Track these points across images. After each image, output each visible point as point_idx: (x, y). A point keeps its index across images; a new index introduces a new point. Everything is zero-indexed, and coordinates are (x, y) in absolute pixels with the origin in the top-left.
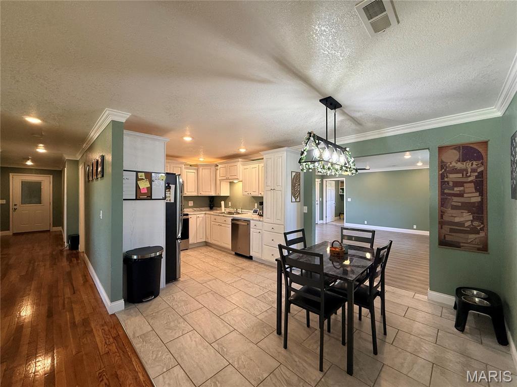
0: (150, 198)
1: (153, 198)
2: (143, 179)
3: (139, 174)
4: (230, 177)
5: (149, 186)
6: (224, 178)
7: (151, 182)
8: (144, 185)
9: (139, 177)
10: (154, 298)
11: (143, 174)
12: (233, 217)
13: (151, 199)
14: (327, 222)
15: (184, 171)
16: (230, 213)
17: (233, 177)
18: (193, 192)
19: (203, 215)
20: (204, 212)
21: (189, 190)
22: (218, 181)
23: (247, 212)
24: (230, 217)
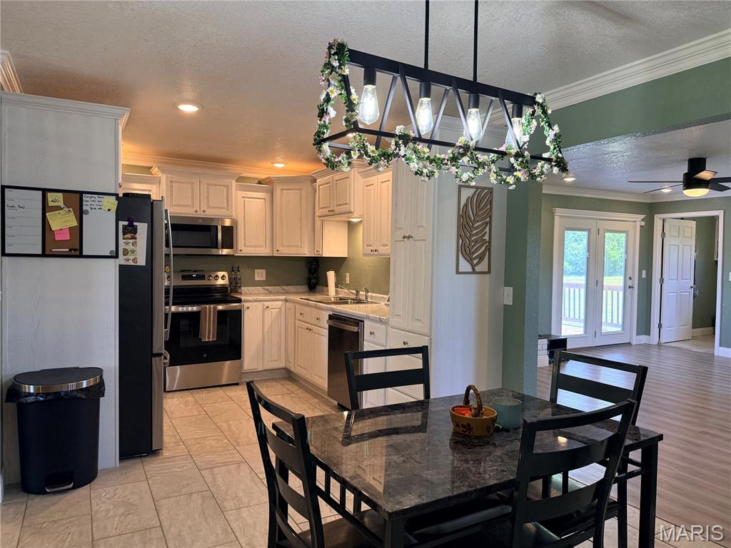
0: (77, 251)
1: (85, 253)
2: (59, 208)
3: (50, 196)
4: (338, 209)
5: (75, 223)
6: (325, 211)
7: (80, 214)
8: (62, 222)
9: (51, 204)
10: (74, 488)
11: (61, 195)
12: (332, 310)
13: (81, 256)
14: (663, 341)
15: (238, 195)
16: (342, 301)
17: (344, 208)
18: (261, 247)
19: (280, 303)
20: (283, 297)
21: (250, 243)
22: (317, 218)
23: (380, 298)
24: (327, 309)
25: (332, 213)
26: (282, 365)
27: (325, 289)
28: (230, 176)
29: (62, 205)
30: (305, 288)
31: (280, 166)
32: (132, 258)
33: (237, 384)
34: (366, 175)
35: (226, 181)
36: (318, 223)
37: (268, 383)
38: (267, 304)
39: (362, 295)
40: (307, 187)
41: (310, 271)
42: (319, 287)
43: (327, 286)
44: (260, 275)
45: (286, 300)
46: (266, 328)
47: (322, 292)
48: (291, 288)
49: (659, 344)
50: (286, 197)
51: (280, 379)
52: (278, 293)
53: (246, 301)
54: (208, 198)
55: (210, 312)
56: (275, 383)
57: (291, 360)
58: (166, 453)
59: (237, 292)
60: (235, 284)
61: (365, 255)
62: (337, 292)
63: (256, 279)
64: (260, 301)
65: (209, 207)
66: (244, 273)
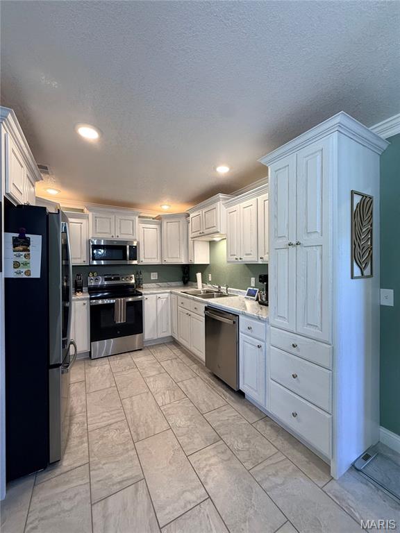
4: (206, 232)
12: (207, 303)
15: (139, 226)
16: (209, 294)
18: (154, 258)
19: (167, 294)
20: (169, 291)
21: (148, 256)
23: (237, 292)
24: (203, 302)
25: (202, 235)
26: (170, 335)
31: (166, 207)
32: (24, 270)
33: (140, 350)
34: (228, 205)
35: (132, 218)
36: (191, 241)
38: (159, 295)
39: (223, 289)
40: (183, 220)
41: (184, 273)
44: (154, 276)
45: (171, 293)
47: (192, 286)
48: (173, 284)
51: (170, 342)
53: (145, 294)
54: (120, 228)
57: (175, 331)
60: (139, 283)
61: (228, 262)
62: (203, 287)
63: (152, 278)
64: (155, 294)
65: (121, 234)
66: (144, 275)
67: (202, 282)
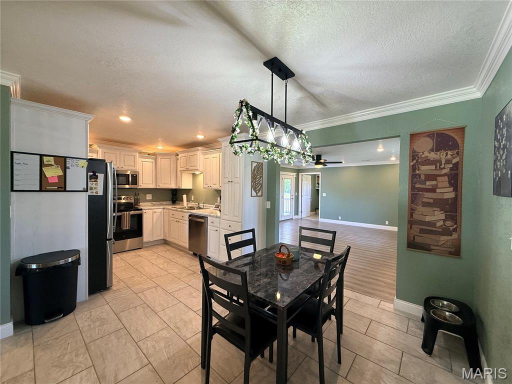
0: (62, 188)
1: (67, 190)
2: (51, 165)
3: (45, 159)
4: (190, 168)
5: (61, 173)
6: (184, 169)
7: (65, 169)
8: (53, 173)
9: (45, 163)
10: (63, 316)
11: (53, 158)
12: (190, 212)
13: (65, 191)
14: (302, 217)
15: (139, 160)
16: (192, 208)
17: (194, 168)
18: (150, 184)
19: (161, 210)
20: (162, 207)
21: (146, 182)
22: (178, 172)
23: (210, 207)
24: (188, 212)
25: (187, 170)
26: (163, 238)
27: (181, 203)
28: (136, 151)
29: (53, 164)
30: (171, 202)
31: (160, 147)
32: (95, 191)
33: (140, 248)
34: (204, 154)
35: (134, 154)
36: (179, 173)
37: (157, 247)
38: (154, 210)
39: (201, 205)
40: (174, 157)
41: (173, 195)
42: (177, 202)
43: (183, 201)
44: (149, 197)
45: (164, 208)
46: (154, 221)
47: (179, 204)
48: (164, 203)
49: (301, 218)
50: (163, 162)
51: (162, 244)
52: (158, 205)
53: (144, 209)
54: (124, 161)
55: (127, 215)
56: (159, 246)
57: (167, 235)
58: (114, 288)
59: (138, 205)
60: (137, 202)
61: (204, 188)
62: (187, 204)
63: (147, 199)
64: (152, 209)
65: (124, 166)
66: (141, 196)
67: (187, 201)
